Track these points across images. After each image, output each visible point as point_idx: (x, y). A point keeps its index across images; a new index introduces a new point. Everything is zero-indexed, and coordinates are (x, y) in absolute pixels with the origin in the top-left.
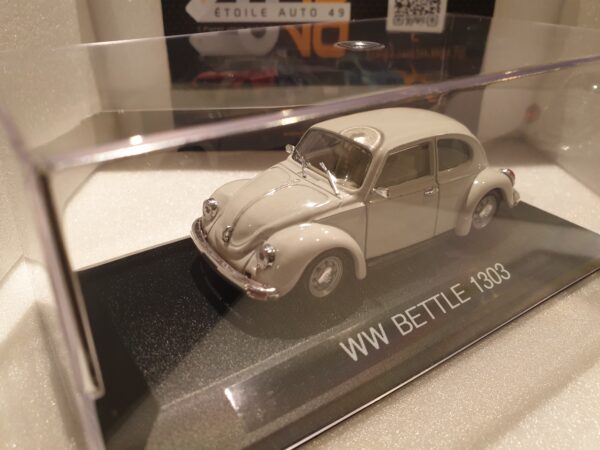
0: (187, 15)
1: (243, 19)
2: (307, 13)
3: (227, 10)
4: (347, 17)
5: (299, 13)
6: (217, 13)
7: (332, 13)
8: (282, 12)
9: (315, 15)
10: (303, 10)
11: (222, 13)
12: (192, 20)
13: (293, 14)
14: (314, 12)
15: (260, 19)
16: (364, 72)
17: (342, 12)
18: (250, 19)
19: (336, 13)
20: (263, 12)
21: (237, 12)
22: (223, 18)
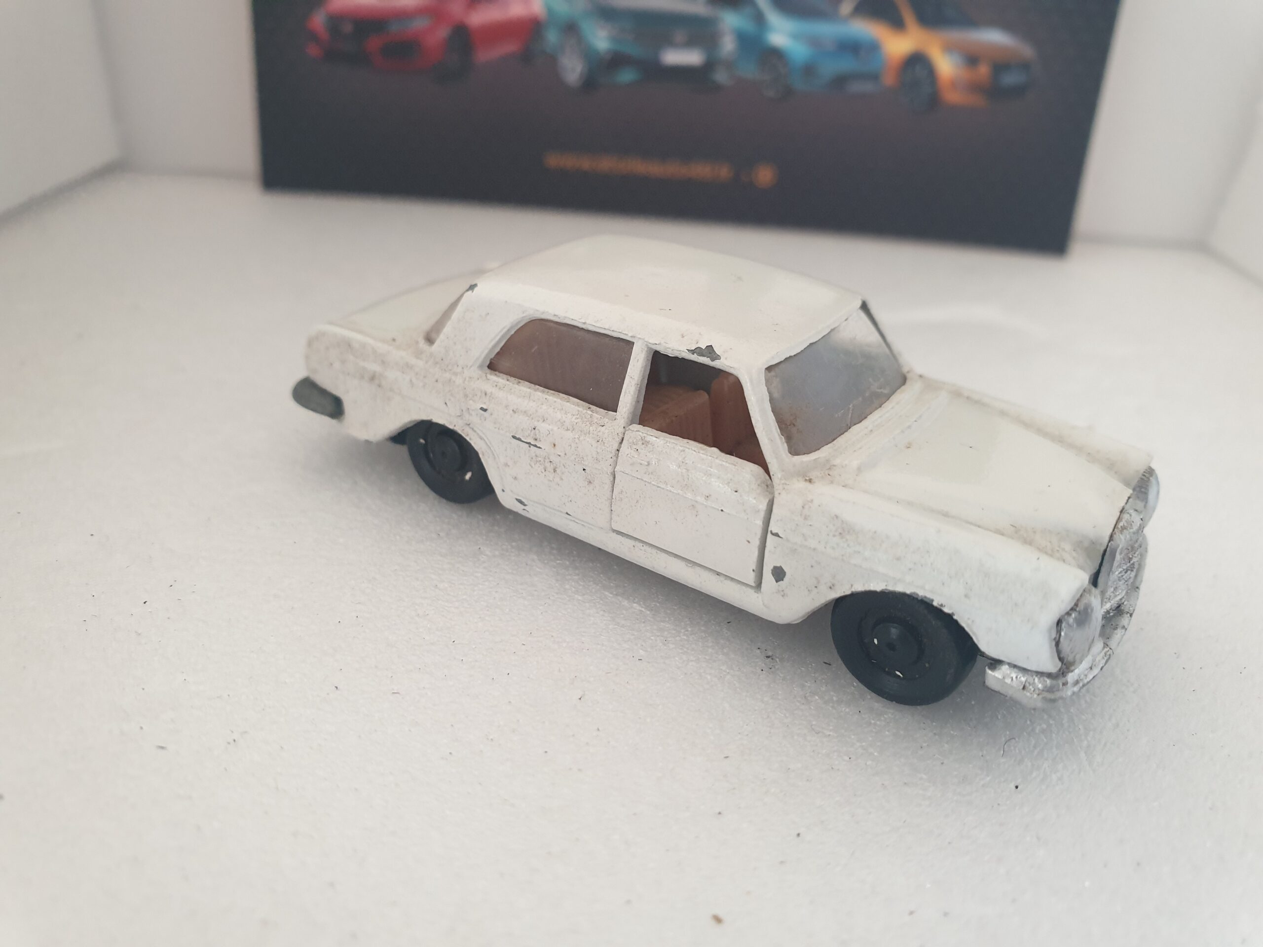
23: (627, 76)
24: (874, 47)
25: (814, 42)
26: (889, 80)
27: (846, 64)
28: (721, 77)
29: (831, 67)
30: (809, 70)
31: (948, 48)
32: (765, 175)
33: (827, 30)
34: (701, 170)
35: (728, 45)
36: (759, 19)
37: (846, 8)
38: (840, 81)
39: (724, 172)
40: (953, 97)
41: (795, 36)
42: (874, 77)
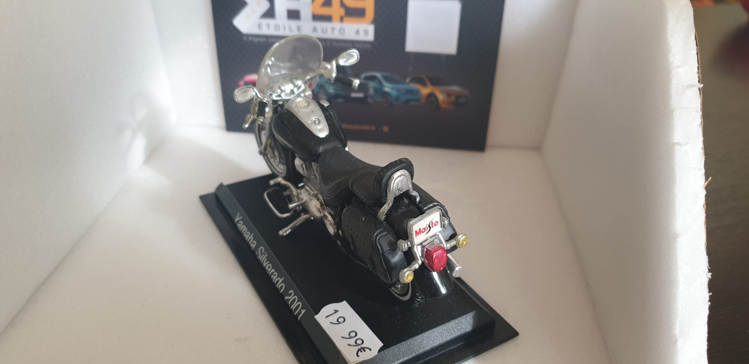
0: (235, 27)
1: (281, 33)
2: (337, 31)
3: (268, 25)
4: (370, 37)
5: (330, 31)
6: (259, 26)
7: (357, 32)
8: (315, 30)
9: (344, 33)
10: (333, 29)
11: (264, 27)
12: (238, 31)
13: (324, 31)
14: (342, 31)
16: (385, 83)
17: (366, 32)
18: (288, 33)
19: (362, 33)
20: (299, 28)
21: (277, 27)
22: (265, 31)
23: (340, 100)
24: (418, 92)
25: (398, 90)
26: (423, 101)
27: (409, 97)
28: (370, 100)
29: (404, 98)
30: (397, 98)
31: (441, 92)
32: (386, 129)
33: (402, 87)
34: (366, 127)
35: (371, 91)
36: (381, 84)
37: (408, 80)
38: (408, 102)
39: (373, 128)
40: (443, 106)
41: (392, 89)
42: (419, 100)
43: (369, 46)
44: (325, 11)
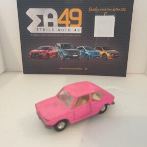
0: (28, 30)
1: (46, 32)
2: (67, 30)
4: (80, 32)
5: (65, 30)
6: (37, 30)
11: (39, 30)
12: (29, 32)
13: (62, 30)
14: (69, 30)
15: (51, 32)
17: (79, 30)
18: (48, 32)
19: (77, 30)
21: (44, 30)
22: (39, 32)
24: (99, 53)
27: (95, 55)
31: (108, 53)
32: (86, 69)
33: (93, 51)
35: (81, 54)
36: (84, 51)
37: (95, 49)
40: (109, 58)
41: (89, 52)
42: (99, 56)
43: (80, 35)
44: (63, 22)
